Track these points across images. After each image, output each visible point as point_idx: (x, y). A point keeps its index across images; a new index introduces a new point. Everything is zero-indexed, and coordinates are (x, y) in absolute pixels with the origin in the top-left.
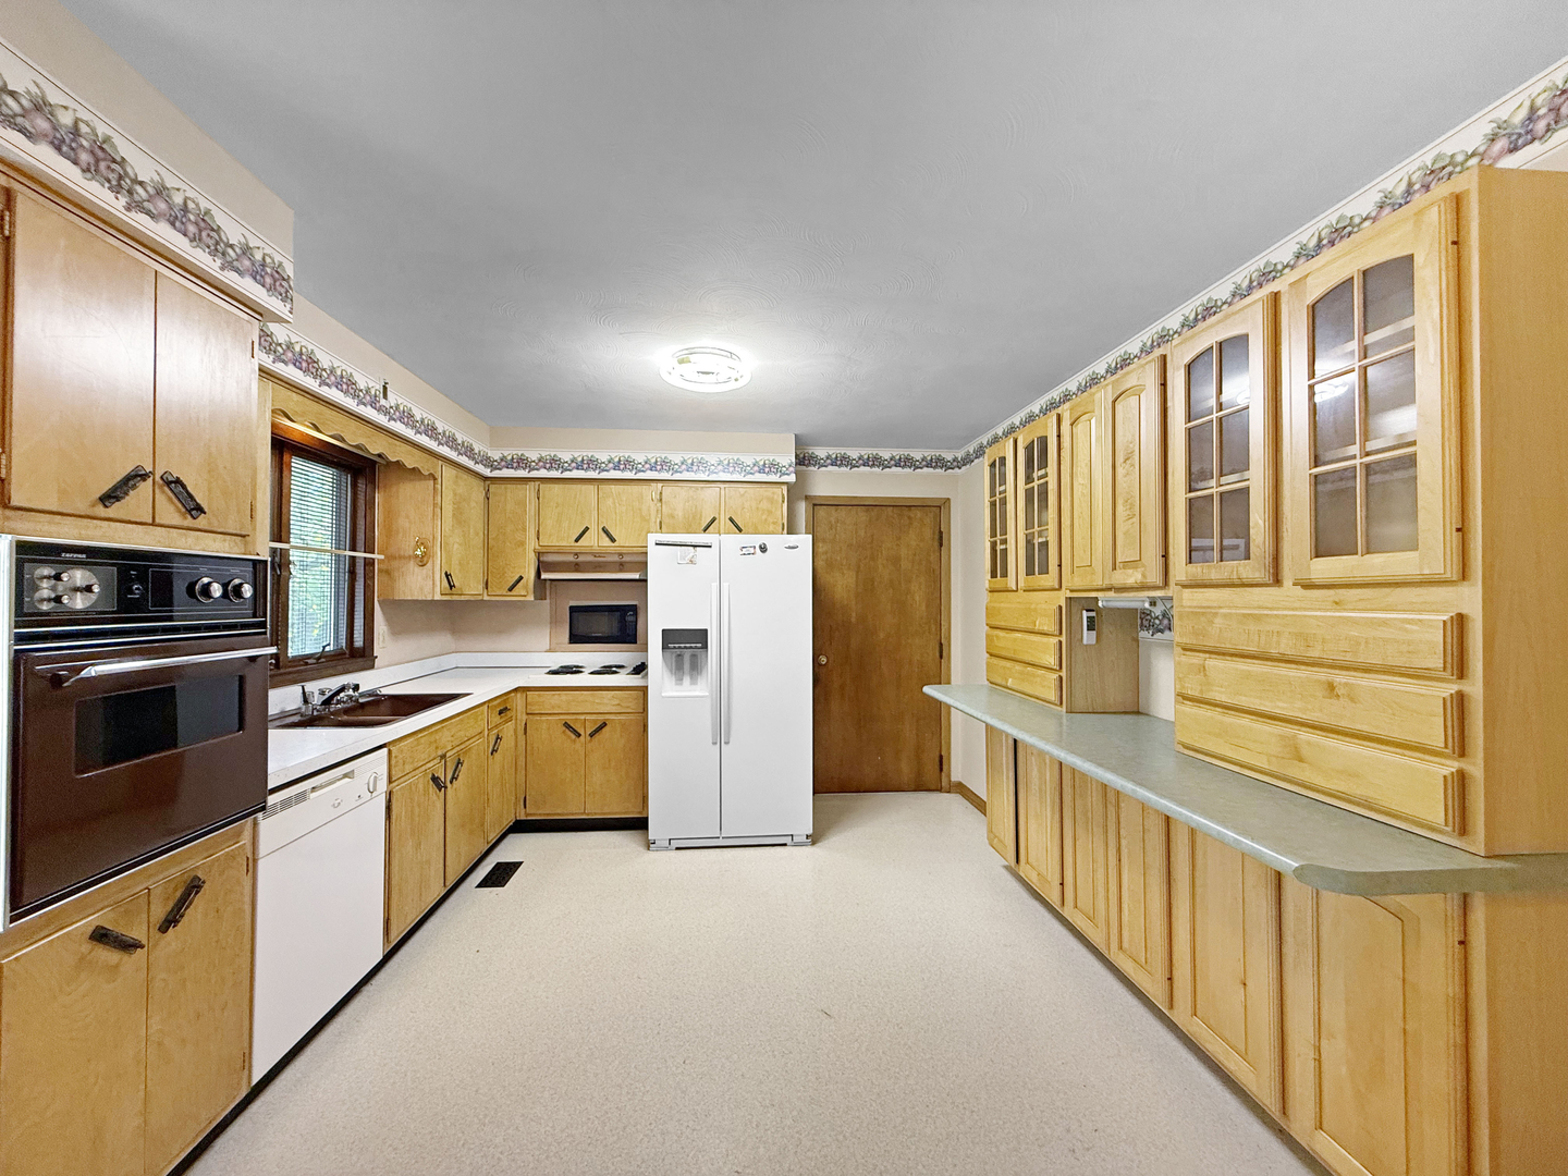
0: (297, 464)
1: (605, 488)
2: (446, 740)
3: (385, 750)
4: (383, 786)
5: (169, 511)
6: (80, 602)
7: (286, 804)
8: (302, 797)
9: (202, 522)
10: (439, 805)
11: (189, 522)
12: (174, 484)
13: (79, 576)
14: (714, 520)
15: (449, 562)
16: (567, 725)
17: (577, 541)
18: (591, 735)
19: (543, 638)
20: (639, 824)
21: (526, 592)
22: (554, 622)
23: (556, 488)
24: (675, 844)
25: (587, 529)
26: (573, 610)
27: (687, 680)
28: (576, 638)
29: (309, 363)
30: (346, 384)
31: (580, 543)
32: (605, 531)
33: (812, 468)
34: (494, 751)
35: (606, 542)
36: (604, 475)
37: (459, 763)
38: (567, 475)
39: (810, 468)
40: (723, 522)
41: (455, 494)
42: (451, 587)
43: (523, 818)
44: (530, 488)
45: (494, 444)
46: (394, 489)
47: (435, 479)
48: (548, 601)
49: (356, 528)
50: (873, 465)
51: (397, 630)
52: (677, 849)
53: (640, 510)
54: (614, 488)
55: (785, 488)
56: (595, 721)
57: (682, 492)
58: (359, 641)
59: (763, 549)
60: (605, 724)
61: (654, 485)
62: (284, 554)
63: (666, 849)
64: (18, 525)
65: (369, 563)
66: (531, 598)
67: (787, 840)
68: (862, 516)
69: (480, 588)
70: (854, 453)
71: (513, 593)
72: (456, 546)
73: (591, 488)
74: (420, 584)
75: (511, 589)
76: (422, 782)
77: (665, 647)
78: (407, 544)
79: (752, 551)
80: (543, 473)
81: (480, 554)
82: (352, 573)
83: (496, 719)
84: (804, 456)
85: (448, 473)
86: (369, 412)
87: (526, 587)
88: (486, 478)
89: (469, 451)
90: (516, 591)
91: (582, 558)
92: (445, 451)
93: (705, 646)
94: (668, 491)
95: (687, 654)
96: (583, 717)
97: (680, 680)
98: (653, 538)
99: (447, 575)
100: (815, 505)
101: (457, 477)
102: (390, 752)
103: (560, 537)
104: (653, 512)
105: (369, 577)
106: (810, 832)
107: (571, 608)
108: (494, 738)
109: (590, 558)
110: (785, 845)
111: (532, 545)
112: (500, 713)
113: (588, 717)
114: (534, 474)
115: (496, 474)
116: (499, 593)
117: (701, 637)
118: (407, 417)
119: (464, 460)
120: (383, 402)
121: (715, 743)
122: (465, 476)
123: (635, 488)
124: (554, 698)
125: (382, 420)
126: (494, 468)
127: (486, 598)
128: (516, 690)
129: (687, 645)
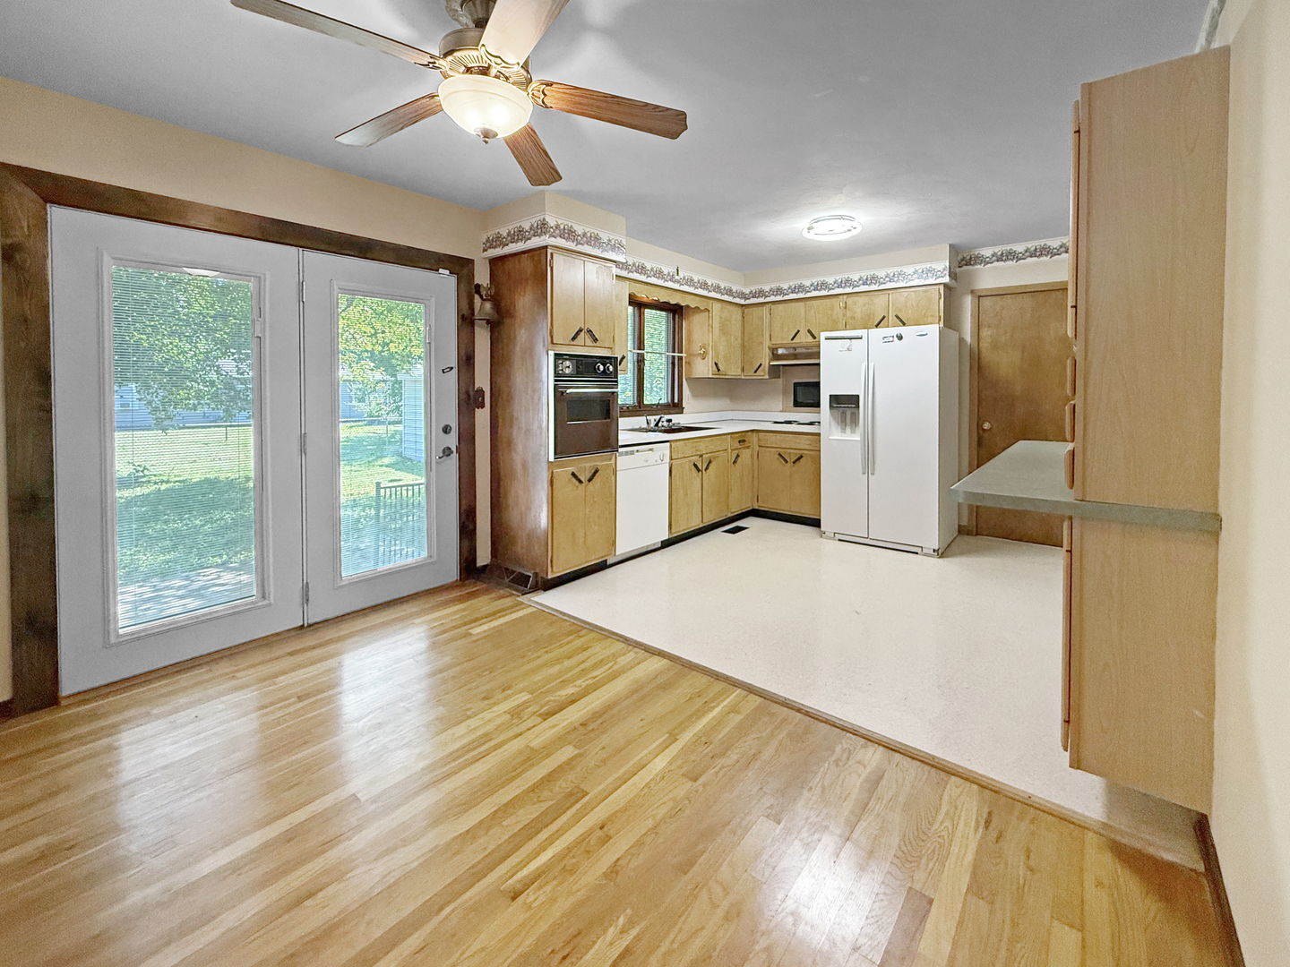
0: (647, 312)
1: (810, 303)
2: (702, 447)
3: (668, 444)
4: (667, 459)
5: (589, 342)
6: (567, 371)
7: (627, 453)
8: (632, 453)
9: (598, 344)
10: (699, 480)
11: (594, 344)
12: (589, 331)
13: (568, 363)
14: (884, 318)
15: (717, 356)
16: (780, 455)
17: (792, 339)
18: (794, 463)
19: (778, 402)
20: (816, 523)
21: (764, 374)
22: (785, 392)
23: (780, 306)
24: (838, 536)
25: (799, 331)
26: (796, 385)
27: (848, 429)
28: (797, 404)
29: (641, 269)
30: (659, 274)
31: (794, 341)
32: (809, 331)
33: (979, 266)
34: (735, 462)
35: (810, 339)
36: (809, 295)
37: (710, 462)
38: (786, 297)
39: (976, 267)
40: (892, 318)
41: (721, 318)
42: (719, 370)
43: (757, 508)
44: (765, 309)
45: (745, 285)
46: (691, 319)
47: (709, 311)
48: (781, 379)
49: (676, 342)
50: (1041, 255)
51: (695, 395)
52: (840, 540)
53: (832, 315)
54: (815, 303)
55: (942, 288)
56: (796, 454)
57: (861, 300)
58: (676, 401)
59: (900, 338)
60: (802, 457)
61: (841, 297)
62: (642, 355)
63: (833, 538)
64: (555, 349)
65: (680, 359)
66: (767, 377)
67: (918, 550)
68: (1028, 301)
69: (739, 372)
70: (1019, 248)
71: (757, 374)
72: (721, 348)
73: (801, 304)
74: (703, 369)
75: (755, 372)
76: (688, 466)
77: (831, 407)
78: (696, 349)
79: (891, 339)
80: (773, 298)
81: (739, 352)
82: (673, 364)
83: (738, 445)
84: (971, 258)
85: (717, 306)
86: (670, 284)
87: (764, 370)
88: (743, 305)
89: (729, 292)
90: (758, 373)
91: (798, 351)
92: (713, 295)
93: (858, 407)
94: (850, 300)
95: (849, 413)
96: (789, 451)
97: (843, 430)
98: (823, 335)
99: (716, 364)
100: (979, 297)
101: (722, 308)
102: (671, 446)
103: (783, 338)
104: (841, 316)
105: (680, 366)
106: (936, 548)
107: (795, 384)
108: (735, 456)
109: (804, 351)
110: (917, 553)
111: (767, 343)
112: (740, 442)
113: (792, 451)
114: (768, 299)
115: (748, 302)
116: (749, 374)
117: (853, 400)
118: (690, 282)
119: (726, 298)
120: (677, 277)
121: (864, 473)
122: (728, 307)
123: (827, 301)
124: (773, 437)
125: (676, 286)
126: (746, 299)
127: (743, 377)
128: (753, 431)
129: (846, 404)
